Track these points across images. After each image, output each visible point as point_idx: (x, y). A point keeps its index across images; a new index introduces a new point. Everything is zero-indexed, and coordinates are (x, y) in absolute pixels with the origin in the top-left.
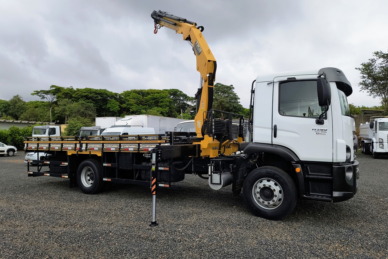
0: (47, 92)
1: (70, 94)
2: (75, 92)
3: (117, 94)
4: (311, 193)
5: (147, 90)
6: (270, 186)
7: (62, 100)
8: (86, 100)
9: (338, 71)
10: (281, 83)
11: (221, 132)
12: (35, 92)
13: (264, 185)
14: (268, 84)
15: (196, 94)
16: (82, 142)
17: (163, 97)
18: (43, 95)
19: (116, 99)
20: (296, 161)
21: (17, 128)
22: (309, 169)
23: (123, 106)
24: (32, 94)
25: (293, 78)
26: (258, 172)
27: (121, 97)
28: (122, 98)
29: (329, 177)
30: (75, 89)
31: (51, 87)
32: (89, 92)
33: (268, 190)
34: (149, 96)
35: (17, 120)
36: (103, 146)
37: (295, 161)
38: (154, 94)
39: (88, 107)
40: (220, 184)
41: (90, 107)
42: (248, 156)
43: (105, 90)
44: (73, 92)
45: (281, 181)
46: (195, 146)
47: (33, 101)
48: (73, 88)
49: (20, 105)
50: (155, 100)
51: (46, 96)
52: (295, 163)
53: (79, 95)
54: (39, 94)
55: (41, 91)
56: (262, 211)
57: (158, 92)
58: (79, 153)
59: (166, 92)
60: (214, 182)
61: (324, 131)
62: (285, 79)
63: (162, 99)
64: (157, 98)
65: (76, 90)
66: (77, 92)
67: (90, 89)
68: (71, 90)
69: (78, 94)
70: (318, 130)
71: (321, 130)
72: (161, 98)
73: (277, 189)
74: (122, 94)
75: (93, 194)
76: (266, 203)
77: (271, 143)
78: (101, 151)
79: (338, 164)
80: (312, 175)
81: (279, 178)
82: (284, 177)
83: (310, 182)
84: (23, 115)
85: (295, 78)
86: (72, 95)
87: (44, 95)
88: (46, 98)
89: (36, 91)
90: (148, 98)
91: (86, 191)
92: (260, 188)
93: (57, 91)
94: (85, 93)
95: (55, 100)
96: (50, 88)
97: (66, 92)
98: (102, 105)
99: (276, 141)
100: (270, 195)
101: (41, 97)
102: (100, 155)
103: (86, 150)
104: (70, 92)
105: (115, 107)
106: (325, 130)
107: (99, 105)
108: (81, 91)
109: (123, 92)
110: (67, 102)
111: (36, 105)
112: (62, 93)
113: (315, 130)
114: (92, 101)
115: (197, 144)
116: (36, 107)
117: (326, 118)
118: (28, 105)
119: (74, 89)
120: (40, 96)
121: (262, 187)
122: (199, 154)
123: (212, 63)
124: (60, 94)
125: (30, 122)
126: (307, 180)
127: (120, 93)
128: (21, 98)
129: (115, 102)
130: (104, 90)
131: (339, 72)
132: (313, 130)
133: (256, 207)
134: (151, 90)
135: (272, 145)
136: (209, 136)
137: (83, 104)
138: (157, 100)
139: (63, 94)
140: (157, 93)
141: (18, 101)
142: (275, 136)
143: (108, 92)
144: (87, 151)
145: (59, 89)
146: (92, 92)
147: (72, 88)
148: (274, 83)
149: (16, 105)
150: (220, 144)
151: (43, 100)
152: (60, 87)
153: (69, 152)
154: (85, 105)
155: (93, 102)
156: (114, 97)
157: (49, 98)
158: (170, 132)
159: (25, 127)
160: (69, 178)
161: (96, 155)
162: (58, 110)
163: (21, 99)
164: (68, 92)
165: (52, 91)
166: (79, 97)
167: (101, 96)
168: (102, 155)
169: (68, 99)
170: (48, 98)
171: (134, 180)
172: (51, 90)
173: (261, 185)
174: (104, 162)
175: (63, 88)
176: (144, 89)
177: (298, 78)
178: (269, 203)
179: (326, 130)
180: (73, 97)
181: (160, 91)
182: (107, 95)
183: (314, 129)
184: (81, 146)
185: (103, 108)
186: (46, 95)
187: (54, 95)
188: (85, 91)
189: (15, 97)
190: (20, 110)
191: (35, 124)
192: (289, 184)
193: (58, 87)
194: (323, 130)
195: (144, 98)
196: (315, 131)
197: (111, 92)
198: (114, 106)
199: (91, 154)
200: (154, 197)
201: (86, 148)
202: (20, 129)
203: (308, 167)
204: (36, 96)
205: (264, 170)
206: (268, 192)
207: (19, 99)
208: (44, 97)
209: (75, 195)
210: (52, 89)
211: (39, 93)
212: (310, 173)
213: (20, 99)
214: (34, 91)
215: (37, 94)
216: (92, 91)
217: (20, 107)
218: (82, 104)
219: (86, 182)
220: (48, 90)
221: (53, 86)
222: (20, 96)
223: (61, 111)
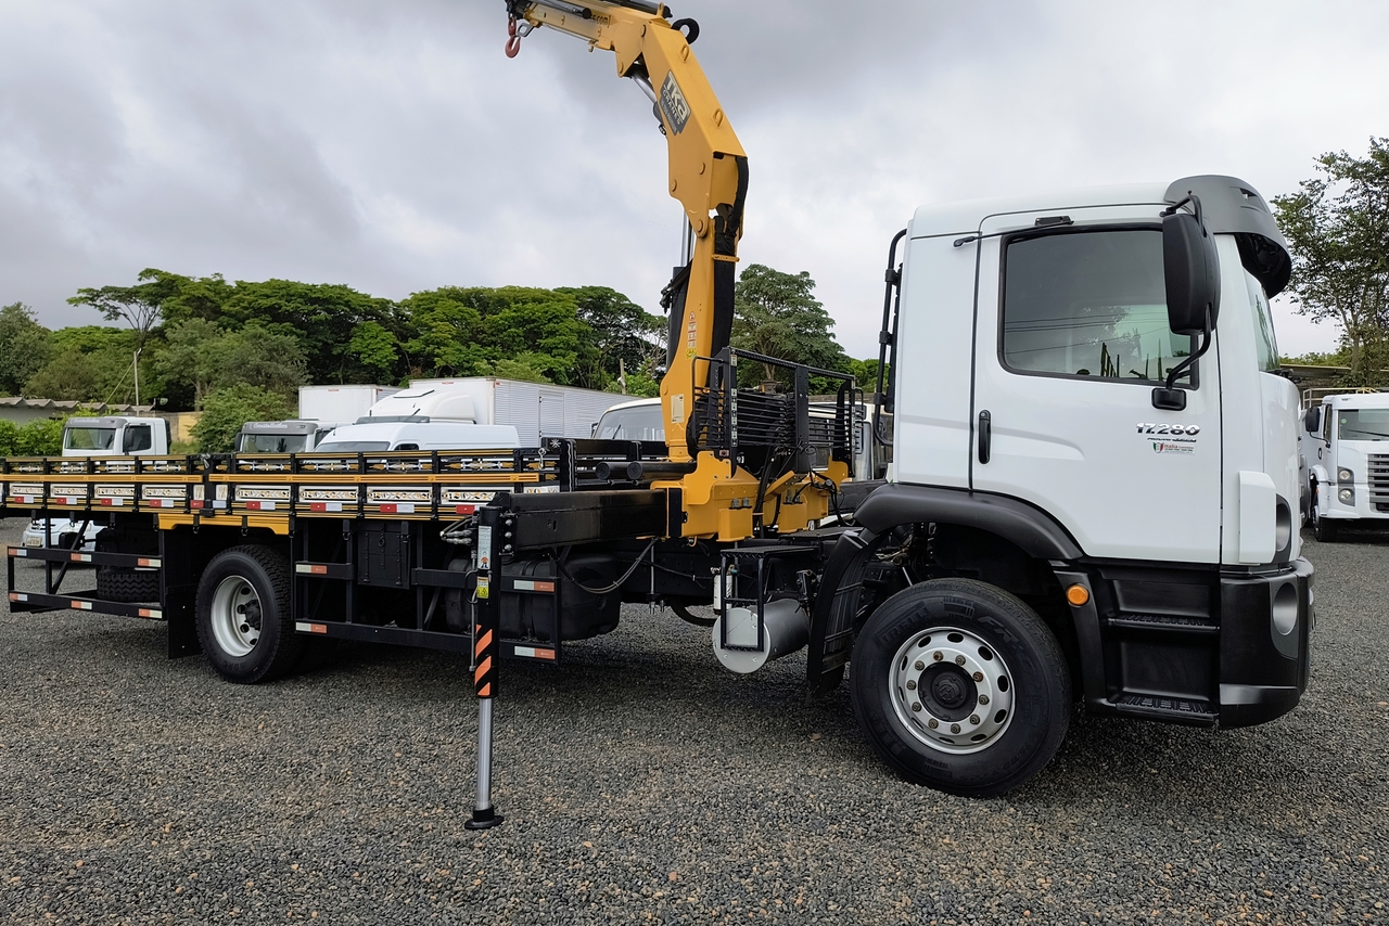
0: (128, 295)
1: (211, 301)
2: (231, 293)
3: (388, 302)
4: (1126, 689)
5: (499, 290)
6: (961, 659)
7: (181, 324)
8: (270, 322)
9: (1244, 191)
10: (1011, 239)
11: (764, 440)
12: (84, 295)
13: (936, 657)
14: (958, 244)
15: (665, 289)
16: (213, 477)
17: (556, 317)
18: (111, 303)
19: (382, 320)
20: (1068, 557)
21: (7, 426)
22: (1121, 590)
23: (411, 347)
24: (71, 301)
25: (1061, 218)
26: (913, 604)
27: (403, 316)
28: (407, 320)
29: (1203, 627)
30: (231, 282)
31: (141, 274)
32: (283, 296)
33: (954, 676)
34: (506, 313)
35: (16, 393)
36: (295, 493)
37: (1065, 561)
38: (524, 303)
39: (276, 350)
40: (760, 648)
41: (284, 349)
42: (873, 537)
43: (344, 288)
44: (223, 295)
45: (1007, 639)
46: (661, 495)
47: (78, 327)
48: (223, 281)
49: (27, 341)
50: (528, 327)
51: (123, 307)
52: (1064, 565)
53: (245, 304)
54: (98, 302)
55: (106, 290)
56: (930, 760)
57: (540, 295)
58: (201, 522)
59: (565, 296)
60: (733, 640)
61: (1184, 436)
62: (1028, 222)
63: (551, 325)
64: (533, 317)
65: (234, 285)
66: (237, 293)
67: (288, 285)
68: (217, 286)
69: (240, 300)
70: (1160, 432)
71: (1173, 432)
72: (550, 320)
73: (990, 671)
74: (406, 304)
75: (260, 682)
76: (945, 727)
77: (967, 486)
78: (287, 514)
79: (1241, 571)
80: (1135, 615)
81: (998, 627)
82: (1016, 625)
83: (1123, 645)
84: (38, 379)
85: (1066, 220)
86: (219, 307)
87: (116, 303)
88: (125, 315)
89: (84, 291)
90: (501, 319)
91: (232, 672)
92: (919, 666)
93: (163, 289)
94: (268, 297)
95: (158, 322)
96: (140, 280)
97: (196, 293)
98: (330, 342)
99: (987, 477)
100: (960, 695)
101: (106, 313)
102: (281, 528)
103: (230, 510)
104: (212, 294)
105: (381, 352)
106: (1188, 432)
107: (320, 344)
108: (254, 292)
109: (409, 298)
110: (201, 330)
111: (88, 343)
112: (182, 298)
113: (1149, 431)
114: (294, 329)
115: (668, 487)
116: (86, 350)
117: (1194, 384)
118: (57, 341)
119: (228, 283)
120: (102, 309)
121: (929, 661)
122: (676, 529)
123: (729, 163)
124: (174, 302)
125: (58, 404)
126: (1113, 635)
127: (397, 300)
128: (33, 313)
129: (380, 331)
130: (340, 287)
131: (1251, 194)
132: (1140, 431)
133: (904, 744)
134: (512, 289)
135: (971, 492)
136: (717, 456)
137: (260, 337)
138: (536, 327)
139: (187, 302)
140: (534, 300)
141: (18, 326)
142: (984, 458)
143: (354, 296)
144: (231, 514)
145: (174, 281)
146: (293, 295)
147: (218, 278)
148: (979, 238)
149: (12, 342)
150: (762, 489)
151: (113, 324)
152: (175, 276)
153: (165, 518)
154: (265, 340)
155: (299, 331)
156: (377, 316)
157: (135, 317)
158: (561, 440)
159: (35, 421)
160: (165, 617)
161: (269, 531)
162: (168, 360)
163: (32, 319)
164: (207, 293)
165: (147, 289)
166: (246, 312)
167: (329, 311)
168: (291, 532)
169: (203, 319)
170: (130, 316)
171: (420, 630)
172: (142, 287)
173: (925, 656)
174: (300, 559)
175: (188, 279)
176: (487, 287)
177: (1079, 218)
178: (956, 730)
179: (1197, 432)
180: (224, 314)
181: (547, 292)
182: (349, 306)
183: (1145, 431)
184: (210, 494)
185: (335, 353)
186: (122, 305)
187: (154, 304)
188: (268, 292)
189: (8, 310)
190: (28, 359)
191: (75, 409)
192: (1038, 653)
193: (167, 274)
194: (1181, 432)
195: (488, 317)
196: (1150, 435)
197: (366, 296)
198: (379, 345)
199: (249, 525)
200: (486, 705)
201: (230, 501)
202: (18, 428)
203: (1116, 582)
204: (83, 307)
205: (938, 593)
206: (954, 685)
207: (23, 320)
208: (115, 314)
209: (186, 686)
210: (145, 281)
211: (99, 296)
212: (1122, 609)
213: (27, 319)
214: (80, 291)
215: (92, 299)
216: (292, 292)
217: (25, 346)
218: (255, 336)
219: (231, 637)
220: (131, 286)
221: (148, 273)
222: (25, 307)
223: (178, 364)
